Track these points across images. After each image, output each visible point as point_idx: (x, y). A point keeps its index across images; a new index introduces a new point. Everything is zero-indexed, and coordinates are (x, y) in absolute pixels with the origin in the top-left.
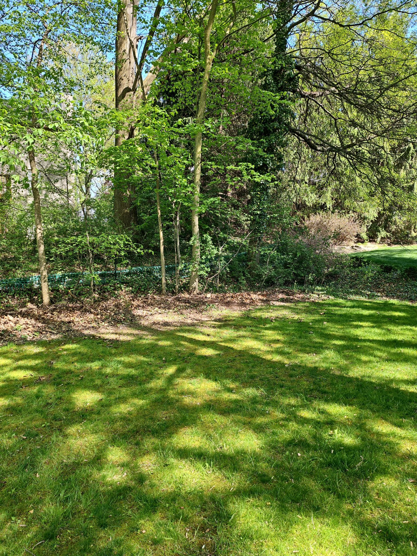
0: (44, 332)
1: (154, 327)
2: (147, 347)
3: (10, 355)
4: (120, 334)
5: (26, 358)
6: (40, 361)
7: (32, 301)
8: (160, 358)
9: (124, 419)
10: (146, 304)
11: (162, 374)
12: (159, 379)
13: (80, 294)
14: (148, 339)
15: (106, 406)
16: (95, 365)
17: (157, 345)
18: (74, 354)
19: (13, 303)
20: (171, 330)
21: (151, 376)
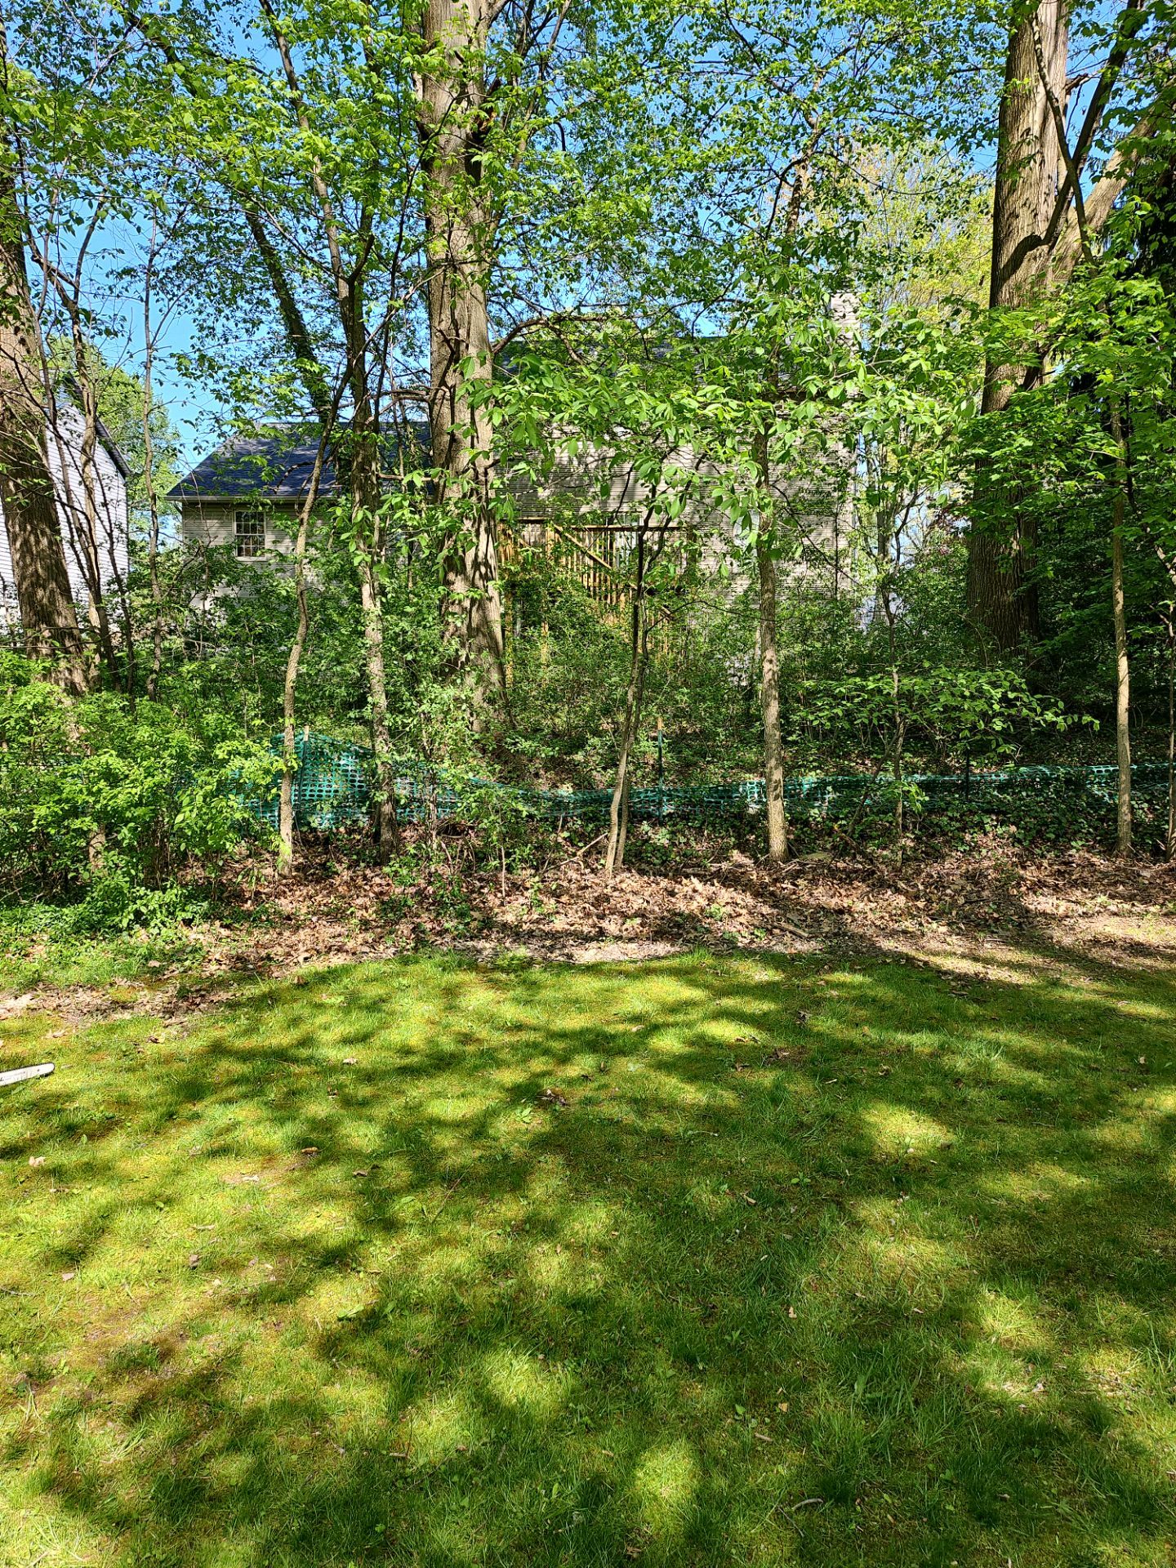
0: (777, 931)
1: (1095, 953)
2: (1080, 1012)
3: (700, 978)
4: (987, 961)
5: (738, 993)
6: (773, 1006)
7: (742, 847)
8: (1130, 1055)
9: (1022, 1221)
10: (1066, 879)
11: (1139, 1107)
12: (1128, 1120)
13: (864, 837)
14: (1081, 989)
15: (963, 1168)
16: (922, 1041)
17: (1113, 1011)
18: (862, 1001)
19: (700, 847)
20: (1158, 972)
21: (1101, 1107)
